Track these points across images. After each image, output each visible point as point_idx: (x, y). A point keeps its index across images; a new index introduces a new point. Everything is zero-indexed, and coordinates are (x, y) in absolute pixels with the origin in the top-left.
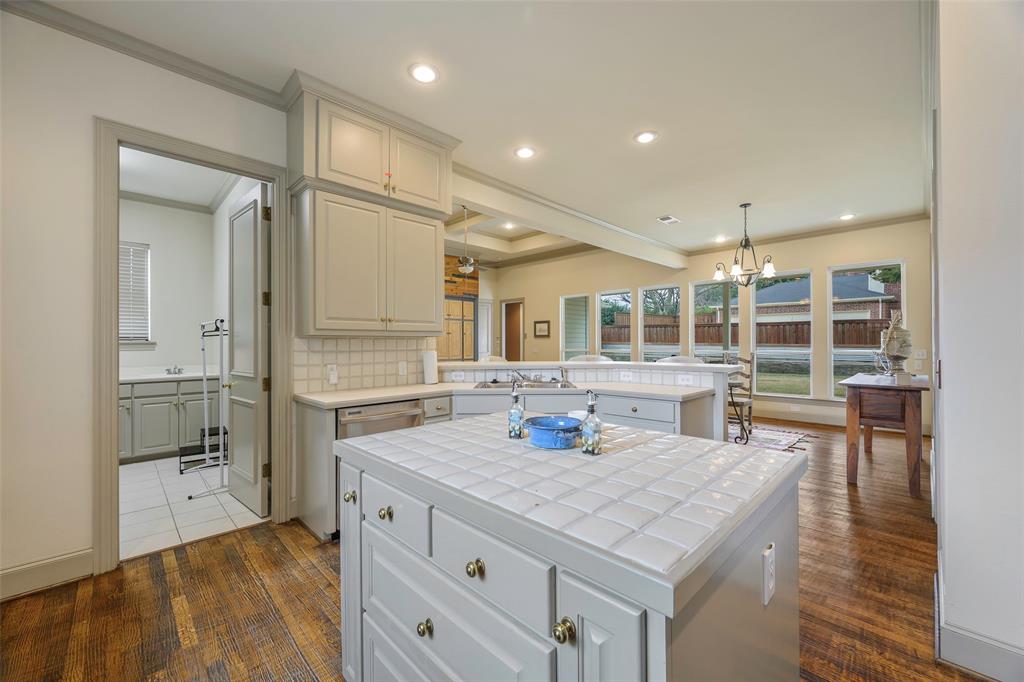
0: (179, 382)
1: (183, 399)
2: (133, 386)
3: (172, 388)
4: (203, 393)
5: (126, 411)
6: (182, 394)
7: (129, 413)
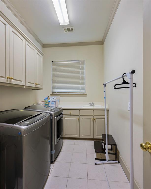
0: (94, 110)
1: (95, 117)
2: (79, 111)
3: (91, 112)
4: (105, 116)
5: (78, 120)
6: (95, 115)
7: (78, 121)
